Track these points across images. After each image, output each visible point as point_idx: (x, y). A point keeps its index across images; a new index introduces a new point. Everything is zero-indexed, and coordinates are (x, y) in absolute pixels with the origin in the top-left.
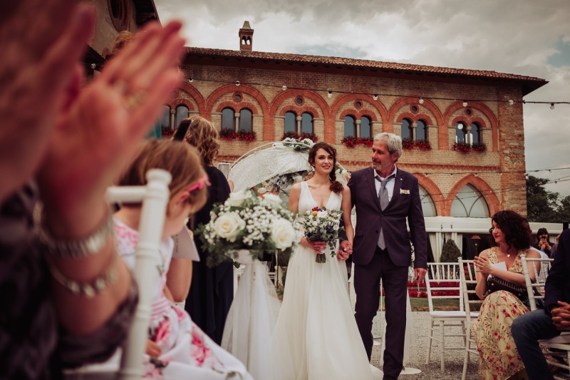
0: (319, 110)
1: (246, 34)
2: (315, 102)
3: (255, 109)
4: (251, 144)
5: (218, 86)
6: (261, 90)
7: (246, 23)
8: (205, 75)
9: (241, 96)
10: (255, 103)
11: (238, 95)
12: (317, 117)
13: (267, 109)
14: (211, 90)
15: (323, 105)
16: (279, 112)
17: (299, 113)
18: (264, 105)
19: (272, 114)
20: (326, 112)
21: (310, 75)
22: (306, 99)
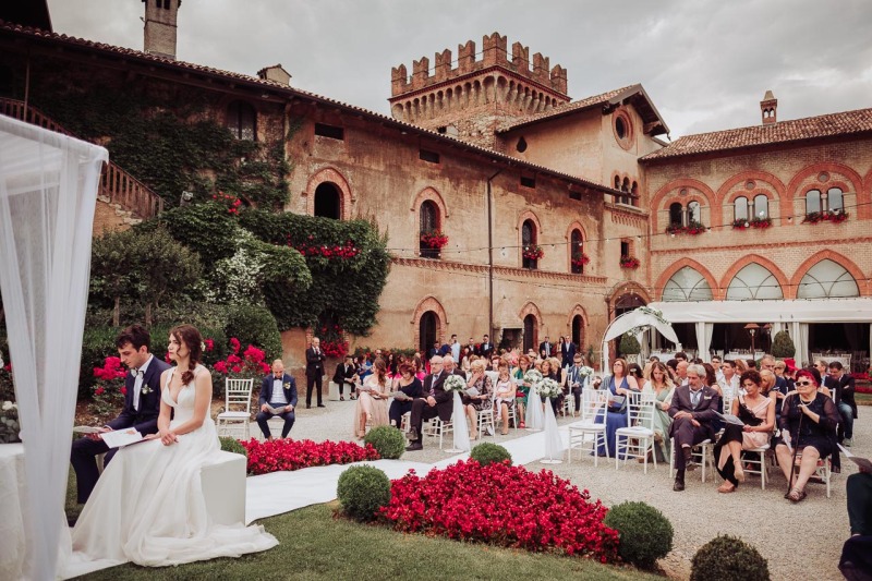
0: (849, 184)
1: (769, 105)
2: (843, 175)
3: (771, 194)
4: (767, 231)
5: (728, 176)
6: (776, 174)
7: (769, 93)
8: (714, 168)
9: (754, 184)
10: (770, 188)
11: (750, 182)
12: (848, 191)
13: (784, 191)
14: (722, 182)
15: (853, 177)
16: (798, 193)
17: (823, 191)
18: (780, 189)
19: (790, 197)
20: (858, 184)
21: (835, 147)
22: (831, 174)
